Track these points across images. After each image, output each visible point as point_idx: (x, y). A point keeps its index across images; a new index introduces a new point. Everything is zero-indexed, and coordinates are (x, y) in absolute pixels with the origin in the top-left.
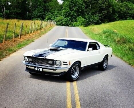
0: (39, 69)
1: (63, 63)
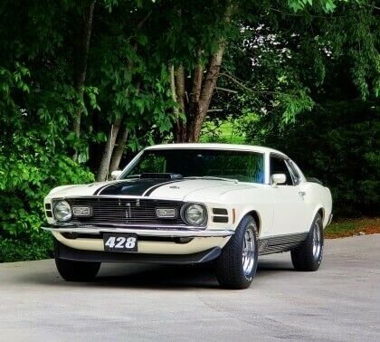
0: (124, 240)
1: (211, 215)
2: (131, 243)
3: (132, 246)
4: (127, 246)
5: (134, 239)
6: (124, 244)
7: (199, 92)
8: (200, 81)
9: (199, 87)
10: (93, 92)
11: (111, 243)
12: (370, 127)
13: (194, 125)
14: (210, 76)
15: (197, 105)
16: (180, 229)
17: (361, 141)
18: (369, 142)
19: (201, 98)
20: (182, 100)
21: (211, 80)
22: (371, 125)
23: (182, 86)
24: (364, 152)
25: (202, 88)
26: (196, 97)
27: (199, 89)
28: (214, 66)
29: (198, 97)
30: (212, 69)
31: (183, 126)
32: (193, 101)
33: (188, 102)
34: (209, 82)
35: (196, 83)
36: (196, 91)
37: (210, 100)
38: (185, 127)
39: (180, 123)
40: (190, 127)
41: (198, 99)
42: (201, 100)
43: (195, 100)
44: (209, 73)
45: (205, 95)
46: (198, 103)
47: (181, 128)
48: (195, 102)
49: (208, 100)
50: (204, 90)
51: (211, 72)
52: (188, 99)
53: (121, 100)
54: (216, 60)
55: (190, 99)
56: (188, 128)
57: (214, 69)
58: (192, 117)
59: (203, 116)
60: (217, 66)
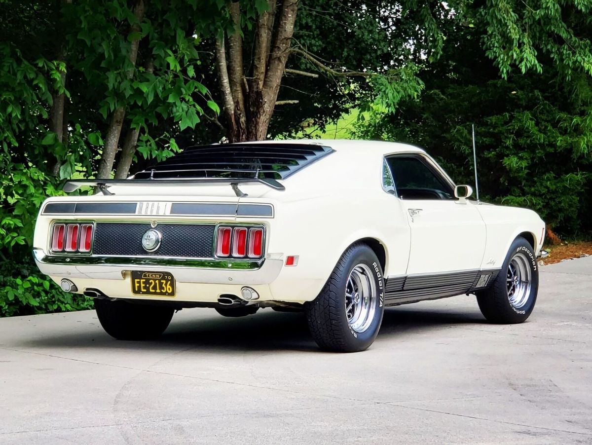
7: (262, 77)
8: (263, 62)
9: (263, 69)
10: (57, 68)
12: (510, 121)
13: (257, 123)
14: (277, 53)
15: (259, 95)
17: (497, 139)
18: (509, 142)
19: (265, 84)
20: (239, 89)
21: (279, 59)
22: (512, 117)
23: (238, 68)
24: (501, 156)
25: (267, 71)
26: (258, 84)
27: (263, 73)
28: (283, 39)
29: (261, 83)
30: (280, 43)
31: (240, 124)
32: (255, 90)
33: (248, 91)
34: (276, 62)
35: (258, 64)
36: (258, 75)
37: (279, 87)
38: (243, 126)
39: (235, 120)
40: (251, 126)
41: (261, 86)
42: (265, 88)
43: (257, 88)
44: (276, 49)
45: (271, 81)
46: (261, 92)
47: (238, 128)
48: (258, 91)
49: (276, 87)
50: (269, 73)
51: (279, 48)
52: (247, 87)
53: (117, 83)
54: (285, 31)
55: (250, 86)
56: (247, 128)
57: (283, 44)
58: (253, 111)
59: (270, 111)
60: (287, 39)
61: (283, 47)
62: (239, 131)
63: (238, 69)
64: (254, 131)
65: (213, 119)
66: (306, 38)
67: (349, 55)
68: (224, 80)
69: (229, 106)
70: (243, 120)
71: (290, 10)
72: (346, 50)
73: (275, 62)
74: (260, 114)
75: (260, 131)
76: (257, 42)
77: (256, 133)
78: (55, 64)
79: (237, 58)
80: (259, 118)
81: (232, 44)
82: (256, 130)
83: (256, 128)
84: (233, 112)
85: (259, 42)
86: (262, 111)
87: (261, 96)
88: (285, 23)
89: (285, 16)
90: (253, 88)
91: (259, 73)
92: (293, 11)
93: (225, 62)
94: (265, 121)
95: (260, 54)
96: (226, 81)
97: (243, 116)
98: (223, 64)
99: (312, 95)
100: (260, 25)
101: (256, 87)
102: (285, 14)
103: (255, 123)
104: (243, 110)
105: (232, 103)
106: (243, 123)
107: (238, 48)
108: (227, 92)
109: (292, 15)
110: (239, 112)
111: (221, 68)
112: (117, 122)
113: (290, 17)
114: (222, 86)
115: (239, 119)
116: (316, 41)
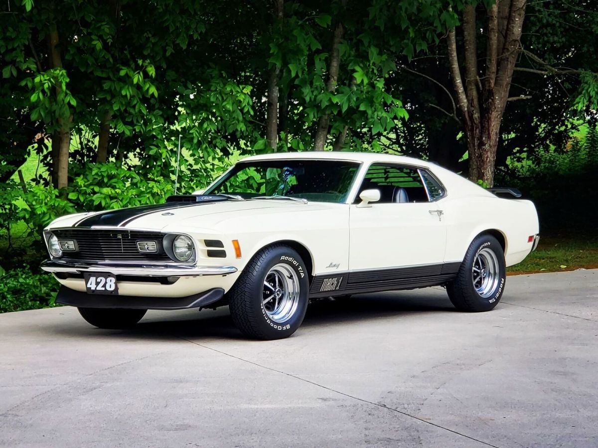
0: (103, 279)
1: (201, 248)
2: (111, 284)
3: (113, 288)
4: (108, 288)
5: (113, 280)
6: (104, 286)
7: (493, 76)
8: (494, 62)
9: (494, 69)
11: (92, 284)
13: (490, 119)
14: (506, 55)
15: (491, 93)
16: (166, 266)
19: (496, 84)
20: (474, 87)
21: (508, 59)
25: (498, 70)
26: (490, 83)
27: (493, 72)
28: (512, 41)
29: (493, 82)
30: (509, 45)
31: (474, 120)
32: (487, 88)
33: (481, 89)
34: (506, 63)
35: (489, 65)
36: (489, 75)
37: (510, 85)
38: (477, 121)
39: (469, 116)
40: (485, 121)
41: (493, 85)
42: (496, 86)
43: (489, 86)
44: (505, 51)
45: (501, 80)
46: (492, 90)
47: (472, 123)
48: (489, 89)
49: (506, 85)
50: (500, 73)
51: (508, 49)
52: (481, 86)
53: (313, 97)
54: (513, 33)
55: (483, 85)
56: (481, 123)
57: (511, 46)
58: (486, 108)
59: (501, 107)
60: (515, 41)
61: (511, 48)
62: (472, 126)
63: (473, 69)
64: (487, 126)
65: (452, 115)
66: (550, 35)
67: (589, 50)
68: (456, 80)
69: (462, 104)
70: (476, 116)
71: (517, 14)
72: (586, 45)
73: (504, 63)
74: (491, 110)
75: (493, 125)
76: (488, 45)
77: (489, 127)
78: (241, 87)
79: (472, 60)
80: (491, 114)
81: (467, 47)
82: (488, 124)
83: (488, 122)
84: (466, 109)
85: (490, 45)
86: (494, 107)
87: (493, 94)
88: (513, 27)
89: (512, 20)
90: (486, 86)
91: (490, 73)
92: (520, 15)
93: (457, 64)
94: (496, 116)
95: (491, 55)
96: (459, 81)
97: (476, 112)
98: (456, 66)
99: (535, 92)
100: (490, 30)
101: (487, 85)
102: (513, 19)
103: (487, 118)
104: (477, 106)
105: (465, 101)
106: (476, 119)
107: (473, 51)
108: (460, 91)
109: (519, 19)
110: (473, 109)
111: (454, 70)
112: (322, 127)
113: (517, 21)
114: (456, 86)
115: (472, 115)
116: (560, 38)
